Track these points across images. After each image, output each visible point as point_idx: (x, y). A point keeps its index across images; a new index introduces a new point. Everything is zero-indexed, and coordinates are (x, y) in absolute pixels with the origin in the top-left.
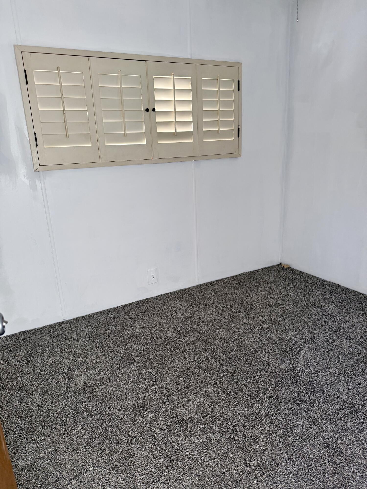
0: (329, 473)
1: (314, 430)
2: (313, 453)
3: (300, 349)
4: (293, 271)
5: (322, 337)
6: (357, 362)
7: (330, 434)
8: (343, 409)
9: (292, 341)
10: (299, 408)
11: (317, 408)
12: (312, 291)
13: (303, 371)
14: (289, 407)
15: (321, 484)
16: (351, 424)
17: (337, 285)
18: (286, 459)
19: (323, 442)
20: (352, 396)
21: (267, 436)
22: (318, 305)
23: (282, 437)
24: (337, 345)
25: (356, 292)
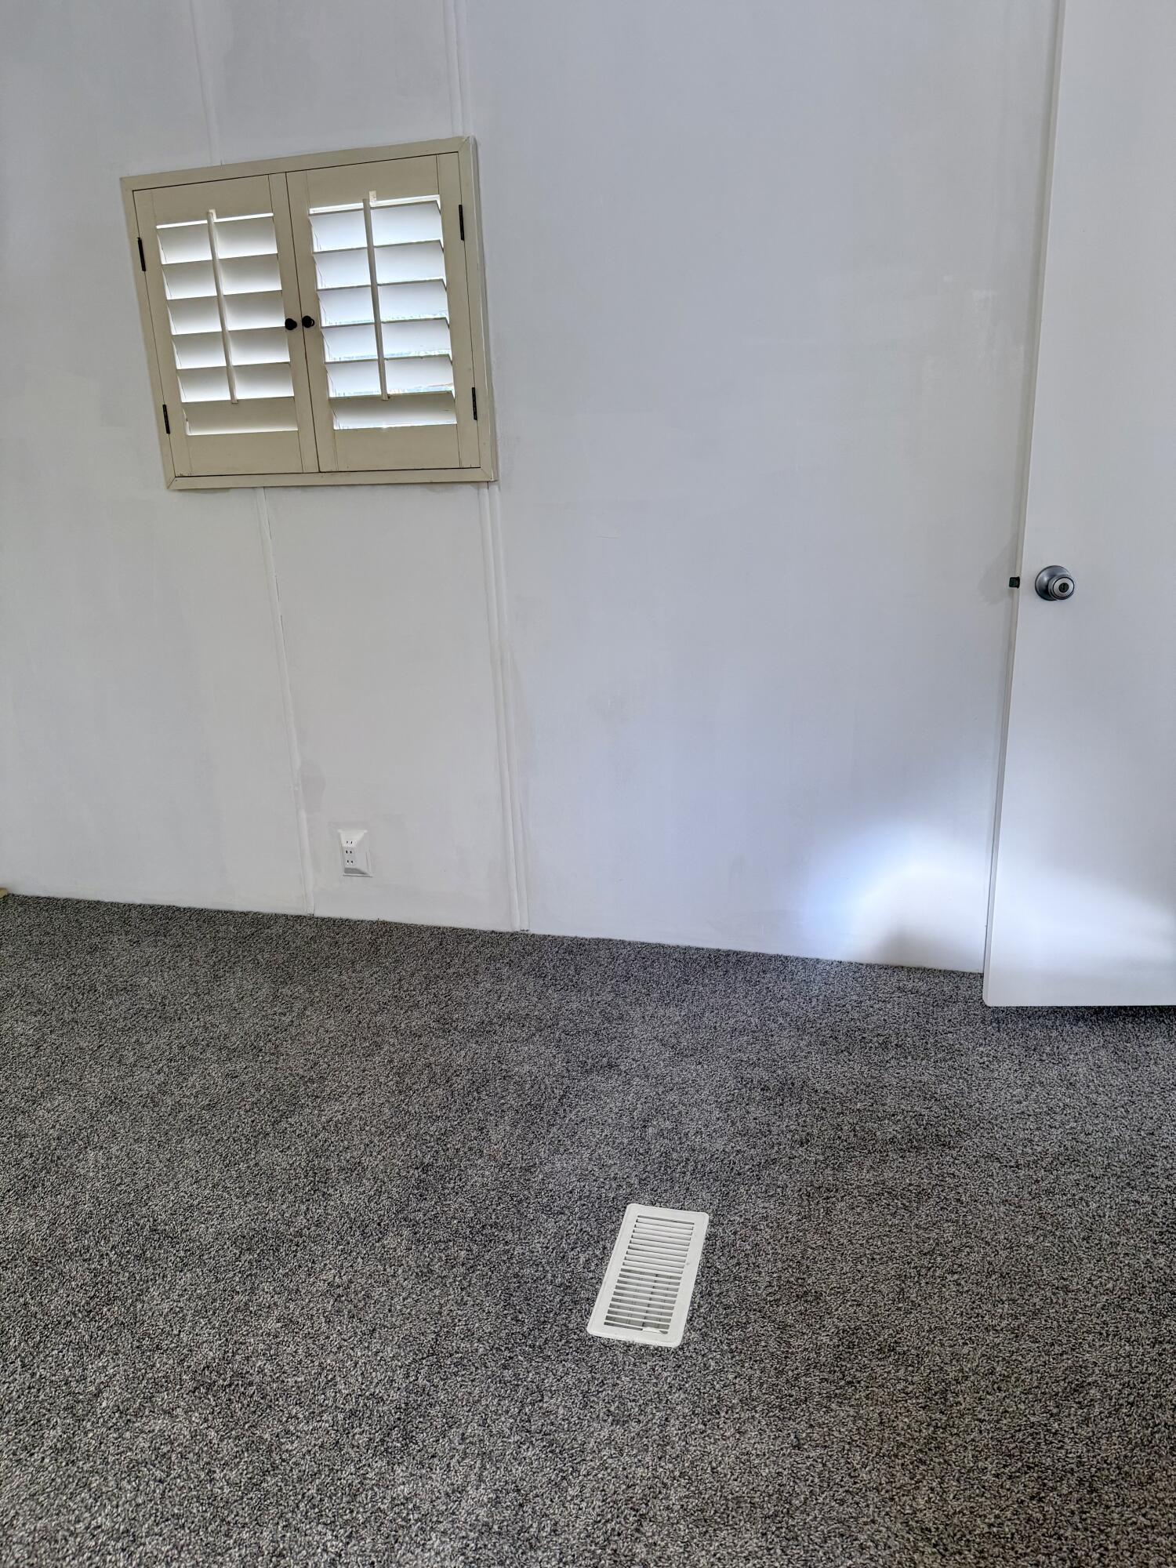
0: (224, 1464)
1: (163, 1363)
2: (170, 1437)
3: (80, 1143)
4: (21, 905)
5: (146, 1079)
6: (255, 1110)
7: (209, 1353)
8: (237, 1260)
9: (51, 1131)
10: (105, 1327)
11: (164, 1297)
12: (94, 949)
13: (101, 1206)
14: (71, 1341)
15: (206, 1511)
16: (263, 1290)
17: (169, 907)
18: (89, 1507)
19: (195, 1385)
20: (255, 1212)
21: (9, 1475)
22: (121, 986)
23: (62, 1449)
24: (193, 1086)
25: (226, 912)
